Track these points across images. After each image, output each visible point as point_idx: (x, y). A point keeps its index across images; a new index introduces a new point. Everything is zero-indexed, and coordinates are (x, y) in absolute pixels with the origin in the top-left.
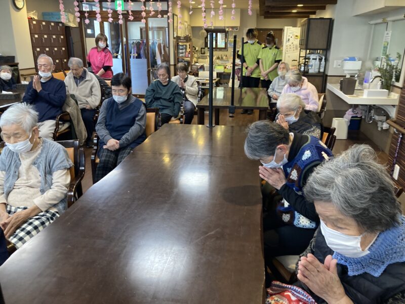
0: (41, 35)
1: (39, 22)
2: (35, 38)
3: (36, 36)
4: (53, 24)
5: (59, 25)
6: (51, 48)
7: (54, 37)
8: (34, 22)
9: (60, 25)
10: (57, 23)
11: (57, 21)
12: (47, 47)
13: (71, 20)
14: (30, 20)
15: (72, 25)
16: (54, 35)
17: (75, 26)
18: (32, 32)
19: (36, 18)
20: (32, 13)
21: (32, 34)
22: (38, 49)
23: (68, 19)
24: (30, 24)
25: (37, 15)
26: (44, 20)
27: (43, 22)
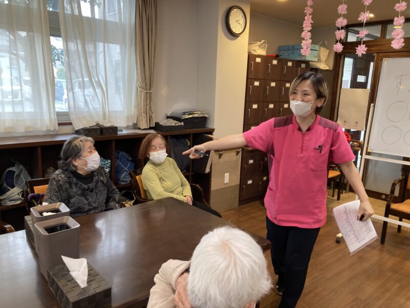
0: (265, 82)
1: (266, 59)
2: (254, 87)
3: (257, 84)
5: (300, 66)
6: (279, 103)
8: (258, 60)
9: (303, 66)
10: (298, 63)
11: (299, 59)
12: (272, 103)
13: (323, 58)
14: (251, 57)
15: (323, 66)
16: (288, 82)
17: (328, 68)
18: (250, 77)
19: (263, 52)
20: (257, 44)
21: (249, 81)
22: (255, 106)
23: (319, 56)
24: (250, 62)
25: (266, 48)
26: (276, 57)
27: (275, 59)
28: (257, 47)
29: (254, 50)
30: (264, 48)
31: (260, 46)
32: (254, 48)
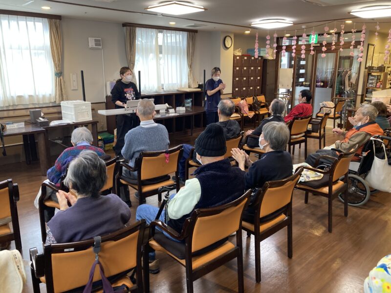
0: (241, 67)
1: (242, 57)
2: (236, 70)
3: (238, 68)
4: (253, 58)
6: (248, 77)
8: (238, 58)
9: (260, 58)
12: (245, 77)
14: (235, 57)
16: (252, 67)
17: (273, 58)
18: (235, 65)
19: (240, 54)
21: (234, 67)
22: (237, 79)
24: (234, 59)
27: (246, 57)
30: (240, 52)
32: (236, 52)
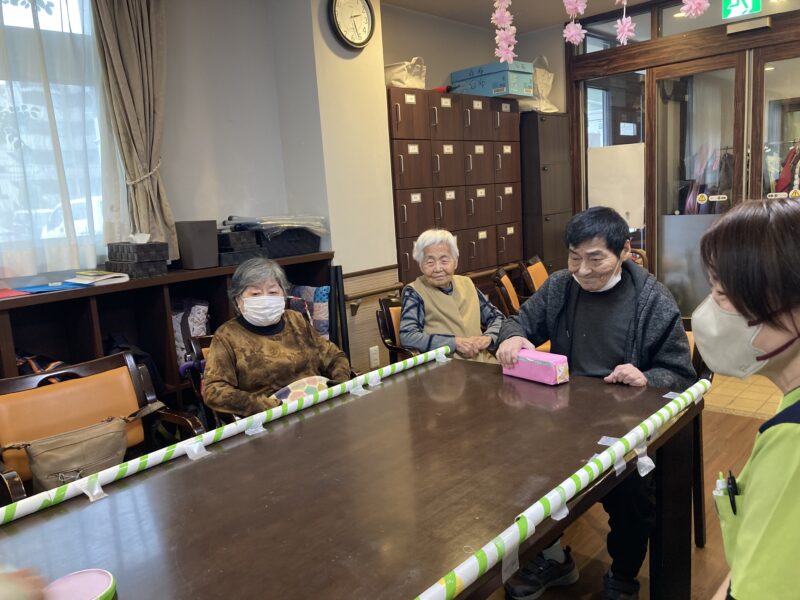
0: (430, 146)
1: (427, 97)
2: (409, 156)
3: (413, 149)
4: (478, 105)
5: (500, 109)
6: (465, 189)
7: (479, 149)
8: (410, 99)
10: (494, 103)
11: (494, 94)
12: (450, 188)
13: (544, 91)
15: (544, 106)
16: (479, 142)
17: (555, 110)
18: (398, 134)
19: (418, 83)
20: (404, 66)
22: (416, 198)
23: (535, 87)
24: (394, 104)
25: (424, 74)
26: (448, 91)
27: (446, 97)
28: (406, 72)
29: (399, 80)
30: (419, 74)
31: (410, 71)
32: (398, 76)
